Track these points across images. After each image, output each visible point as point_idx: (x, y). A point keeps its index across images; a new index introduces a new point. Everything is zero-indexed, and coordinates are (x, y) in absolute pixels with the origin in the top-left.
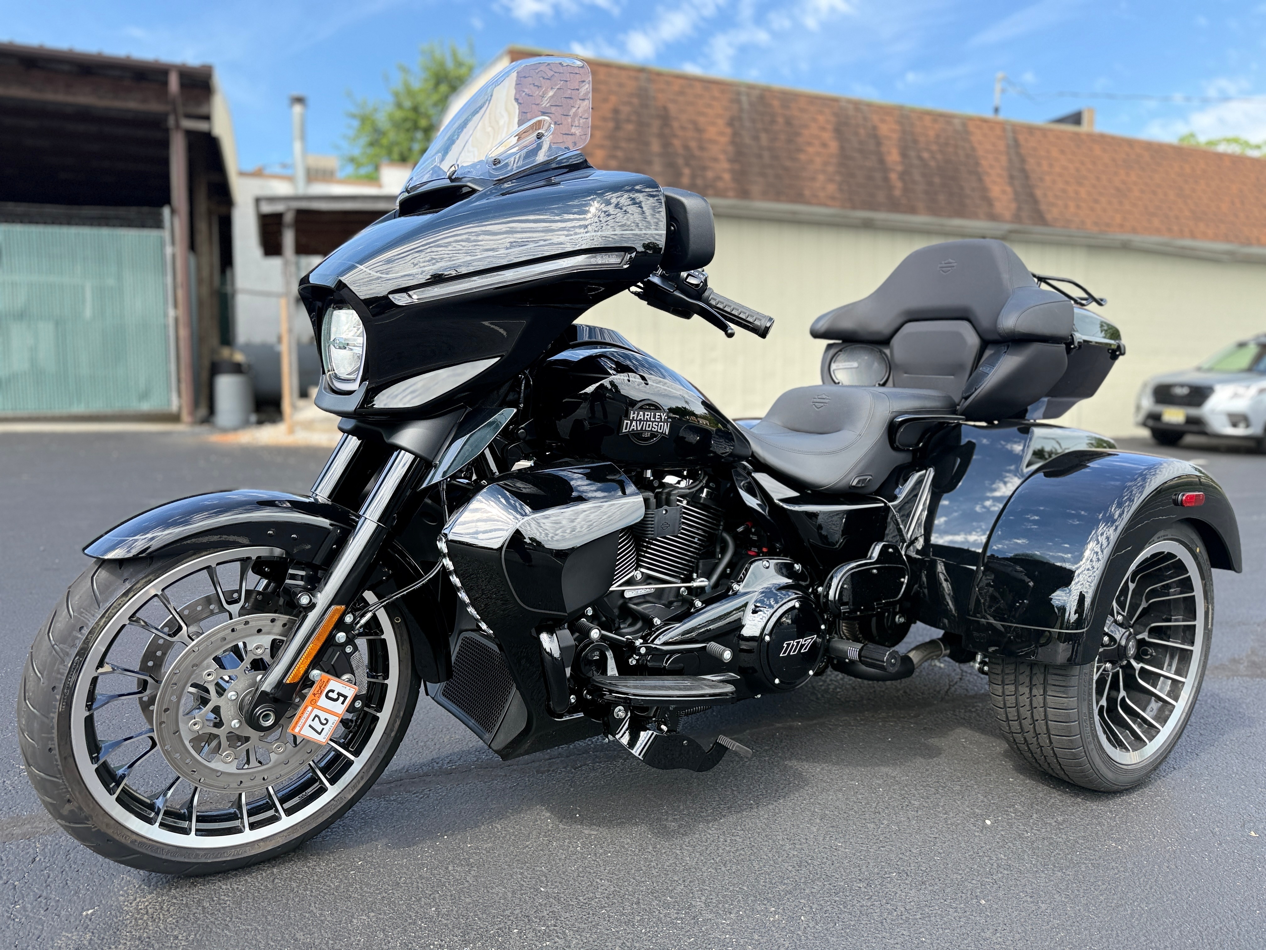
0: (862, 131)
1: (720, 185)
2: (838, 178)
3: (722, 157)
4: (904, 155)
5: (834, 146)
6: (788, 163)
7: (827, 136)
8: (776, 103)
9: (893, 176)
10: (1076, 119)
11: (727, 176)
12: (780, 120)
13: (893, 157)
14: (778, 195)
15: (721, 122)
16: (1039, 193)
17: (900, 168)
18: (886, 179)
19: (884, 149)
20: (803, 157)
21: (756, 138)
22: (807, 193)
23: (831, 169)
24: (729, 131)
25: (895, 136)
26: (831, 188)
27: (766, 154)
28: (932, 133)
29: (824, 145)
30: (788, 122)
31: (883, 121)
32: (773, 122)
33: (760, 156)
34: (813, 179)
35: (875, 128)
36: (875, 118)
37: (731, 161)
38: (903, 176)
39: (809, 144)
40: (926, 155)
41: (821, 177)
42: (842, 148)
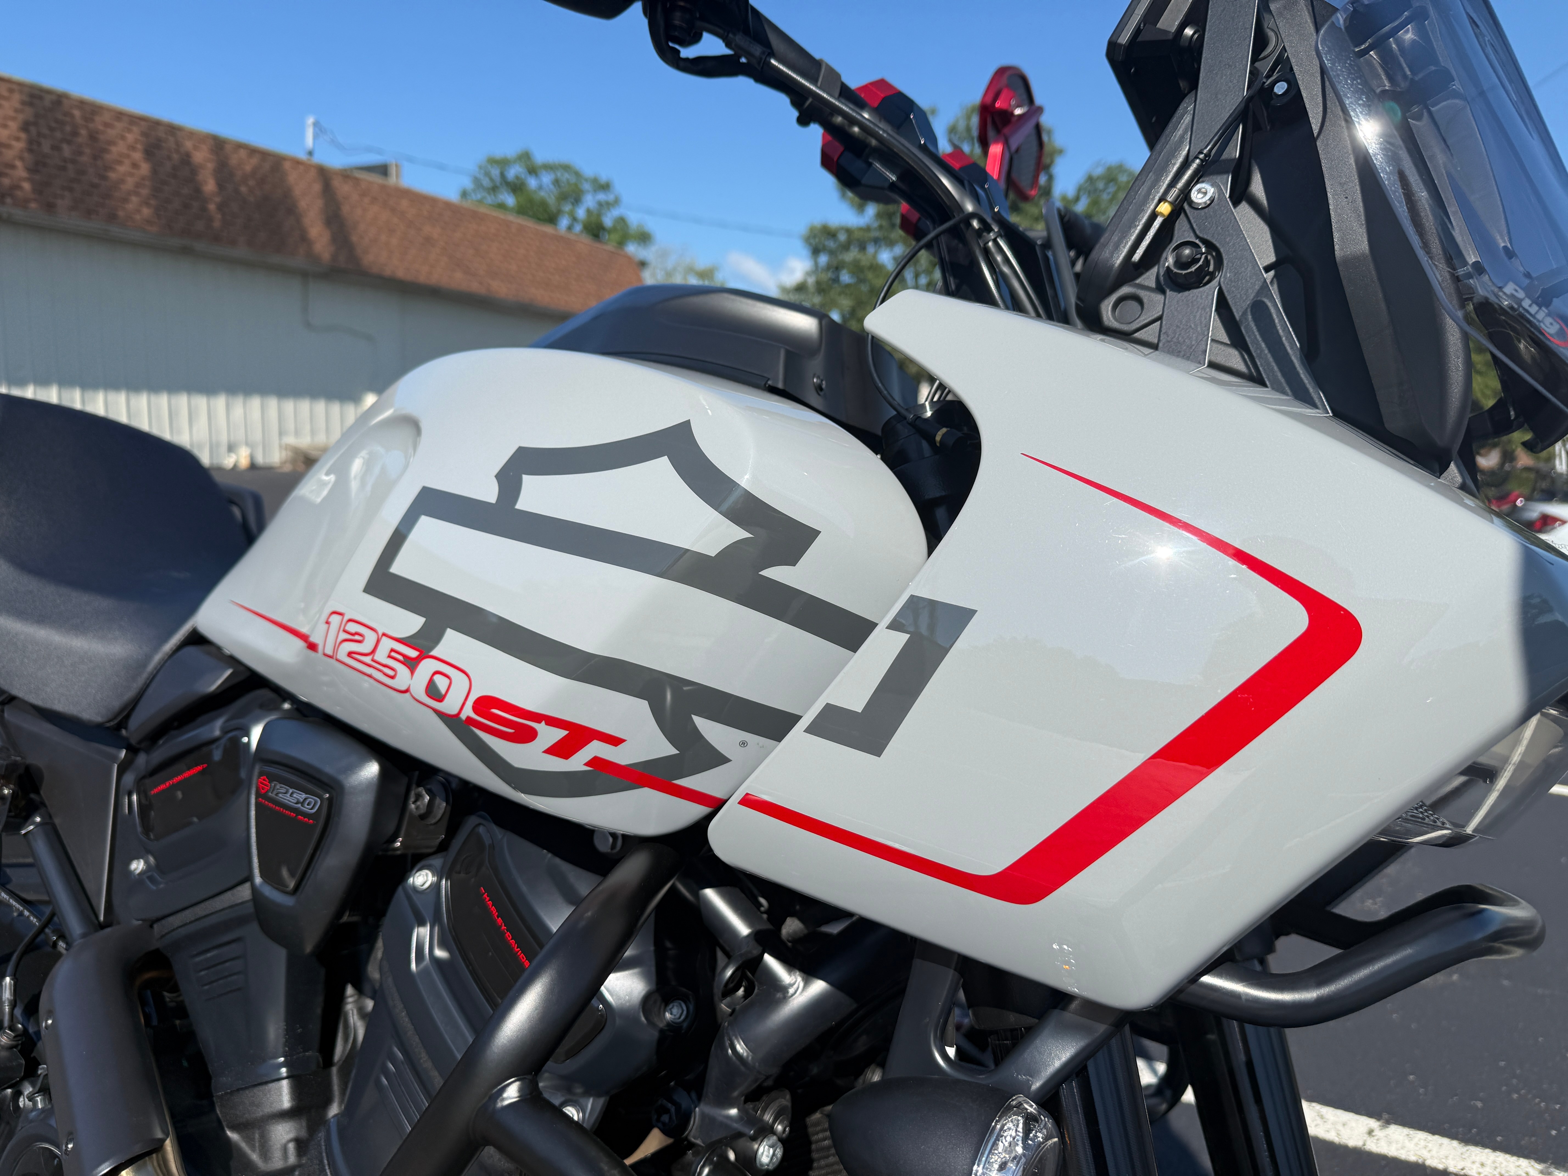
0: (175, 156)
1: (19, 193)
2: (153, 202)
3: (19, 164)
4: (221, 186)
5: (145, 168)
6: (96, 181)
7: (138, 156)
8: (77, 113)
9: (212, 207)
10: (383, 170)
11: (27, 186)
12: (83, 132)
13: (210, 186)
14: (89, 213)
15: (13, 125)
16: (354, 239)
17: (218, 199)
18: (204, 209)
19: (200, 177)
20: (112, 175)
21: (56, 148)
22: (121, 213)
23: (145, 192)
24: (23, 135)
25: (210, 166)
26: (146, 211)
27: (70, 166)
28: (248, 168)
29: (135, 165)
30: (93, 137)
31: (196, 148)
32: (75, 134)
33: (64, 168)
34: (125, 200)
35: (188, 155)
36: (189, 145)
37: (29, 170)
38: (221, 207)
39: (120, 163)
40: (243, 189)
41: (134, 199)
42: (155, 171)
